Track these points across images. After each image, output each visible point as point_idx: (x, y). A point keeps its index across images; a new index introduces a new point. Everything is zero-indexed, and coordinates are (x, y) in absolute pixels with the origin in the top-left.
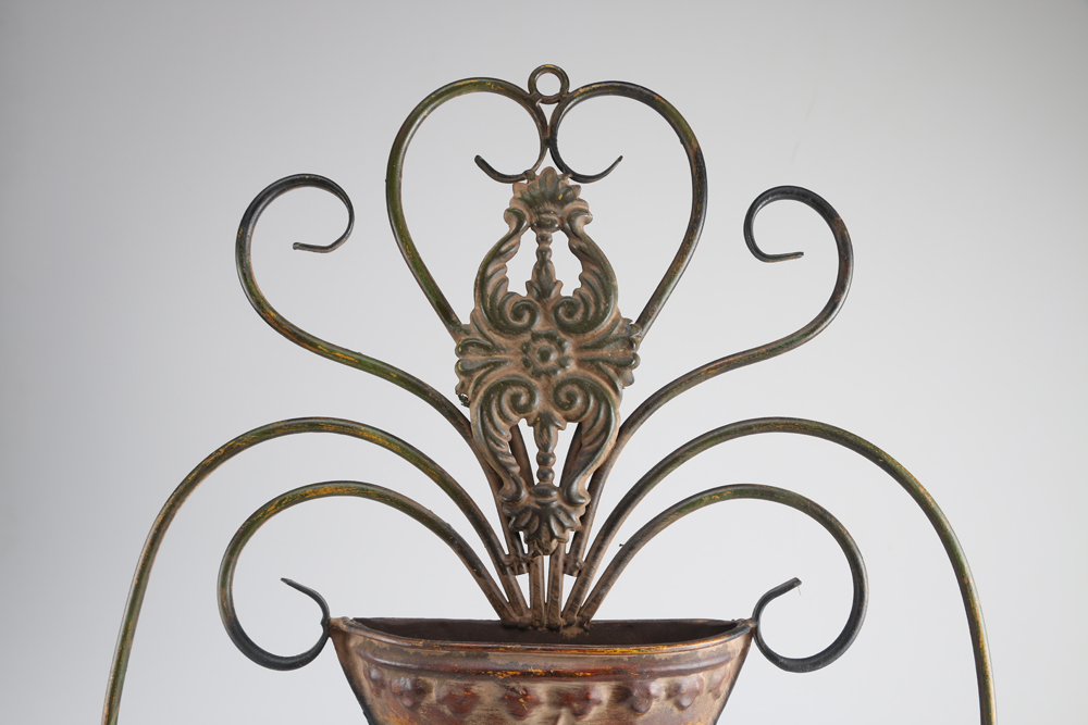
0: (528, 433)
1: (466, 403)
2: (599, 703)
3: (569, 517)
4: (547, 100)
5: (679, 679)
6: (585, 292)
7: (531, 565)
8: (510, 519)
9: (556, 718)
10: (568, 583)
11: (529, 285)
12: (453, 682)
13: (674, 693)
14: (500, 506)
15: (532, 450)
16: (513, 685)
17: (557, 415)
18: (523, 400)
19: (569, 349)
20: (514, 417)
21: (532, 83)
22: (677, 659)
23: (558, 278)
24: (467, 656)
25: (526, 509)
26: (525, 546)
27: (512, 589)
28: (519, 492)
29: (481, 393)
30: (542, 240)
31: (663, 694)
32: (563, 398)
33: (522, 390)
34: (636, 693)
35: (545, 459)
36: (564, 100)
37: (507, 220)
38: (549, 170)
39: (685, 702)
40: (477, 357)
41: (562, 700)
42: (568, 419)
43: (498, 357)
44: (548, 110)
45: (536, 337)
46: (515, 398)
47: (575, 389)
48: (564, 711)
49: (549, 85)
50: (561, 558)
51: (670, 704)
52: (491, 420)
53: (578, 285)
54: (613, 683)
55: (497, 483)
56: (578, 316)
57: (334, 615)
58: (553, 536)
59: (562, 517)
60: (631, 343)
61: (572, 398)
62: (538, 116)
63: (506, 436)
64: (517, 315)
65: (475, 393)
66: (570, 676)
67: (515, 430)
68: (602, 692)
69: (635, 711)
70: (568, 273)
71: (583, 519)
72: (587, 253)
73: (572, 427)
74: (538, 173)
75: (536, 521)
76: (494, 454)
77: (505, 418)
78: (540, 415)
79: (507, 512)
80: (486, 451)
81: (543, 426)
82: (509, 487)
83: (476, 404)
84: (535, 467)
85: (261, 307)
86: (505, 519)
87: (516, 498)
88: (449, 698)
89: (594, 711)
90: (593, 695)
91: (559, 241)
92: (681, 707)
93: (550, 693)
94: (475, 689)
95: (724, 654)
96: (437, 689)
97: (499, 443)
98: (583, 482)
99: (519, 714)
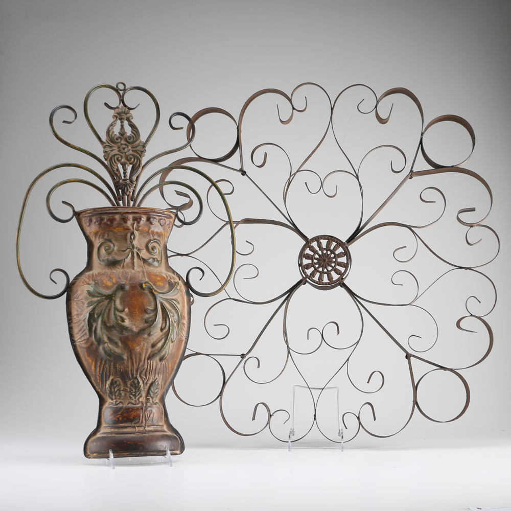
0: (120, 167)
1: (106, 160)
3: (132, 186)
4: (121, 90)
5: (161, 217)
6: (133, 134)
7: (122, 198)
8: (117, 187)
9: (134, 224)
11: (119, 133)
12: (109, 216)
13: (159, 221)
14: (114, 184)
15: (122, 171)
16: (124, 215)
17: (128, 162)
18: (120, 159)
19: (130, 148)
20: (118, 162)
21: (117, 87)
22: (160, 212)
23: (126, 131)
24: (113, 210)
25: (121, 184)
26: (121, 194)
27: (118, 204)
28: (119, 180)
29: (110, 157)
30: (122, 122)
31: (157, 221)
32: (129, 159)
33: (119, 156)
34: (151, 219)
35: (125, 173)
36: (125, 90)
37: (113, 118)
38: (122, 107)
39: (162, 224)
40: (108, 149)
41: (135, 219)
42: (130, 164)
43: (113, 149)
44: (121, 93)
45: (122, 144)
46: (118, 158)
47: (132, 156)
48: (136, 222)
49: (121, 87)
50: (130, 197)
51: (159, 224)
52: (113, 163)
53: (131, 133)
54: (146, 216)
55: (113, 179)
56: (132, 140)
57: (76, 210)
58: (128, 190)
59: (130, 186)
60: (144, 146)
61: (131, 159)
62: (119, 93)
63: (116, 167)
64: (117, 139)
65: (108, 157)
66: (137, 213)
67: (118, 166)
68: (144, 219)
69: (151, 223)
70: (128, 131)
71: (135, 187)
72: (133, 126)
73: (131, 166)
74: (120, 107)
75: (124, 187)
76: (114, 171)
77: (115, 163)
78: (123, 162)
79: (116, 185)
80: (111, 170)
81: (124, 165)
83: (108, 160)
84: (122, 175)
85: (56, 135)
87: (118, 182)
88: (109, 220)
89: (142, 222)
90: (142, 219)
91: (126, 123)
92: (161, 226)
93: (132, 218)
94: (115, 217)
95: (170, 216)
96: (106, 218)
97: (114, 168)
98: (134, 178)
99: (126, 222)
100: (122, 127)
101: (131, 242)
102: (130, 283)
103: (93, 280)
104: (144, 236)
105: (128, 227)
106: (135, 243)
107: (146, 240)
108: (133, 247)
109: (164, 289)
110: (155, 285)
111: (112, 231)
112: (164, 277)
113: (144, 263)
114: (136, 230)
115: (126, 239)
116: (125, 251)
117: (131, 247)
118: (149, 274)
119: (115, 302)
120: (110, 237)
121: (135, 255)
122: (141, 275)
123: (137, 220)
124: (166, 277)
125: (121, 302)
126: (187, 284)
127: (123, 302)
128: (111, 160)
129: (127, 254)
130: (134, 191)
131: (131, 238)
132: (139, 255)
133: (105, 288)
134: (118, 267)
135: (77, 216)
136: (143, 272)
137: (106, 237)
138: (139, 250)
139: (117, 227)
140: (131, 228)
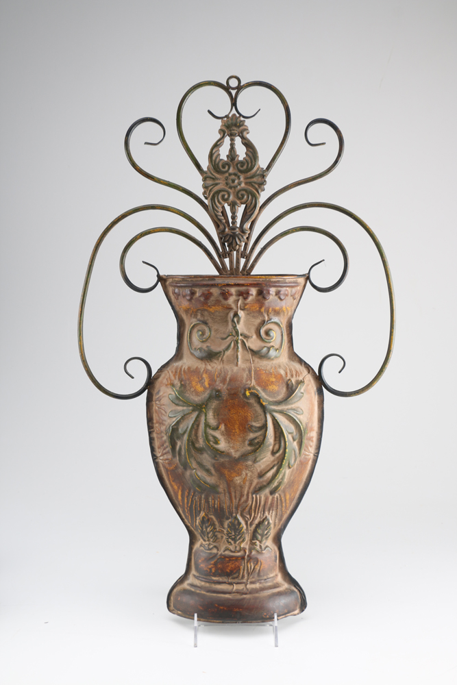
0: (228, 208)
1: (206, 198)
2: (252, 295)
3: (242, 237)
4: (233, 89)
5: (279, 289)
6: (248, 158)
7: (229, 255)
8: (222, 238)
9: (238, 300)
10: (243, 261)
11: (228, 156)
12: (204, 289)
13: (278, 293)
14: (218, 234)
15: (229, 214)
16: (224, 289)
17: (238, 202)
18: (226, 197)
19: (242, 179)
20: (223, 202)
21: (228, 83)
22: (279, 281)
23: (238, 153)
24: (208, 280)
25: (228, 235)
26: (227, 248)
27: (223, 263)
28: (225, 228)
29: (211, 195)
30: (232, 140)
31: (274, 294)
32: (240, 196)
33: (225, 193)
34: (265, 292)
35: (234, 218)
36: (239, 88)
37: (220, 133)
38: (234, 115)
39: (282, 297)
40: (209, 182)
41: (240, 294)
42: (242, 203)
43: (217, 182)
44: (234, 92)
45: (230, 174)
46: (223, 196)
47: (244, 192)
48: (241, 297)
49: (233, 83)
50: (240, 252)
51: (276, 298)
52: (215, 204)
53: (245, 156)
54: (257, 289)
55: (217, 226)
56: (245, 167)
57: (161, 274)
58: (237, 244)
59: (240, 237)
60: (263, 176)
61: (243, 196)
62: (230, 94)
63: (220, 210)
64: (224, 167)
65: (209, 195)
66: (243, 285)
67: (223, 207)
68: (253, 291)
69: (264, 298)
70: (241, 152)
71: (247, 238)
72: (248, 145)
73: (243, 206)
74: (230, 116)
75: (231, 239)
76: (216, 216)
77: (220, 203)
78: (232, 202)
79: (221, 236)
80: (213, 214)
81: (233, 206)
82: (222, 227)
83: (209, 198)
84: (230, 220)
85: (134, 165)
86: (220, 239)
87: (224, 231)
88: (203, 295)
89: (250, 298)
90: (250, 293)
91: (238, 140)
92: (281, 299)
93: (236, 292)
94: (211, 291)
95: (296, 283)
96: (198, 292)
97: (218, 212)
98: (247, 225)
99: (226, 299)
100: (232, 146)
101: (235, 327)
102: (229, 388)
103: (179, 379)
104: (253, 317)
105: (230, 305)
106: (241, 327)
107: (258, 321)
108: (237, 332)
109: (278, 395)
110: (264, 390)
111: (207, 310)
112: (281, 375)
113: (252, 356)
114: (241, 309)
115: (227, 321)
116: (226, 339)
117: (234, 333)
118: (258, 373)
119: (206, 416)
120: (206, 318)
121: (240, 345)
122: (245, 376)
123: (244, 295)
124: (284, 375)
125: (214, 416)
126: (319, 380)
127: (218, 415)
128: (213, 200)
129: (228, 343)
130: (246, 244)
131: (233, 321)
132: (245, 345)
133: (194, 393)
134: (216, 361)
135: (163, 282)
136: (250, 371)
137: (199, 317)
138: (246, 337)
139: (214, 306)
140: (233, 306)
